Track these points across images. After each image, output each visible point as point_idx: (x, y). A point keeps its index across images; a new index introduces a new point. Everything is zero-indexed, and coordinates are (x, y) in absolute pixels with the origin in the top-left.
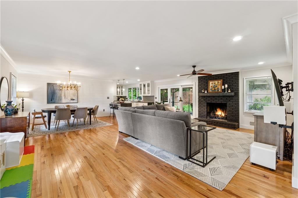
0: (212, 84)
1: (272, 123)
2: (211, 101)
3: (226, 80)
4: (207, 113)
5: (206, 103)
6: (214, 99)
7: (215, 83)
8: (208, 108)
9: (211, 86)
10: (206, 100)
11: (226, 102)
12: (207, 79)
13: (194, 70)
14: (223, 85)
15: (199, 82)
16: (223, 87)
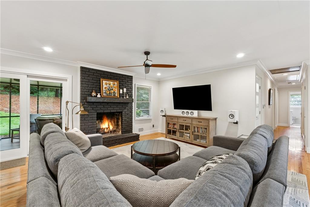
0: (106, 84)
2: (104, 110)
5: (96, 114)
6: (107, 106)
7: (110, 85)
9: (105, 88)
10: (96, 109)
11: (121, 111)
16: (121, 91)
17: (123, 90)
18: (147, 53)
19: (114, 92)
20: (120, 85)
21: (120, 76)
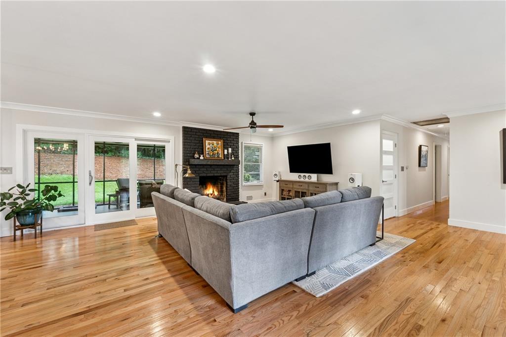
0: (209, 144)
5: (198, 177)
6: (210, 169)
7: (213, 144)
9: (208, 148)
10: (199, 172)
11: (225, 174)
12: (199, 134)
13: (253, 121)
15: (185, 138)
16: (226, 151)
17: (228, 150)
18: (252, 114)
19: (218, 153)
20: (225, 144)
21: (224, 134)
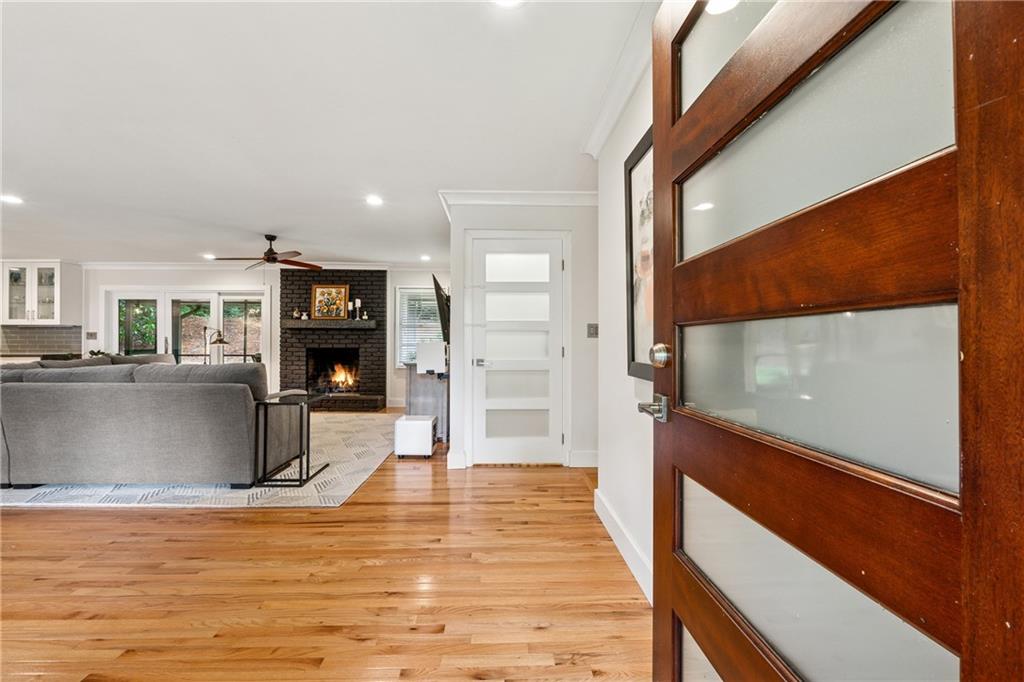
0: (323, 294)
1: (428, 372)
2: (319, 344)
3: (358, 288)
4: (307, 378)
5: (304, 350)
6: (326, 337)
7: (329, 294)
8: (311, 363)
9: (320, 302)
11: (357, 346)
12: (306, 278)
13: (271, 251)
14: (350, 301)
15: (283, 287)
16: (350, 305)
19: (337, 309)
20: (353, 292)
21: (352, 274)
